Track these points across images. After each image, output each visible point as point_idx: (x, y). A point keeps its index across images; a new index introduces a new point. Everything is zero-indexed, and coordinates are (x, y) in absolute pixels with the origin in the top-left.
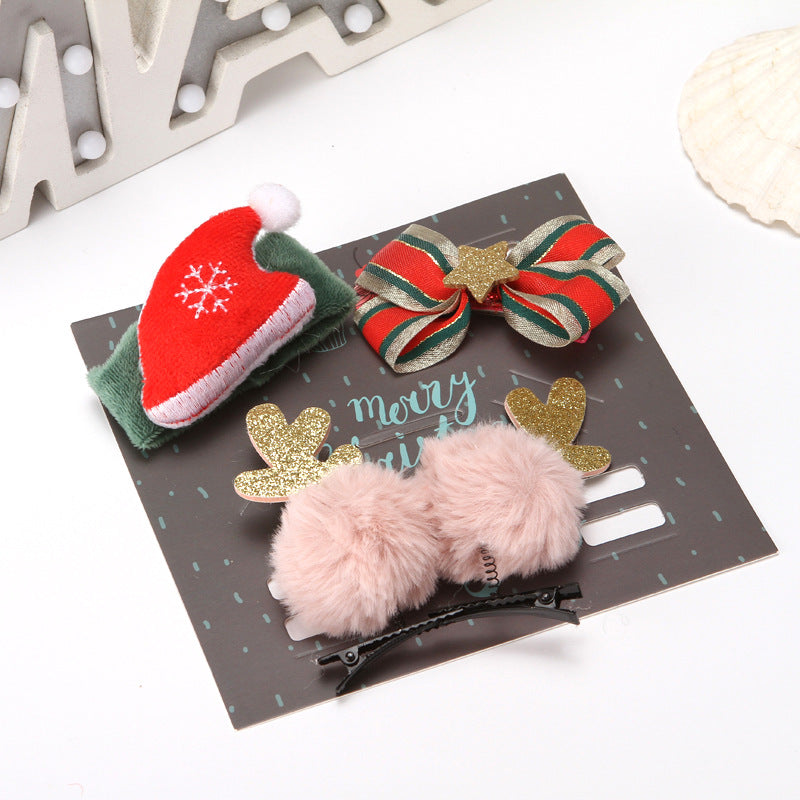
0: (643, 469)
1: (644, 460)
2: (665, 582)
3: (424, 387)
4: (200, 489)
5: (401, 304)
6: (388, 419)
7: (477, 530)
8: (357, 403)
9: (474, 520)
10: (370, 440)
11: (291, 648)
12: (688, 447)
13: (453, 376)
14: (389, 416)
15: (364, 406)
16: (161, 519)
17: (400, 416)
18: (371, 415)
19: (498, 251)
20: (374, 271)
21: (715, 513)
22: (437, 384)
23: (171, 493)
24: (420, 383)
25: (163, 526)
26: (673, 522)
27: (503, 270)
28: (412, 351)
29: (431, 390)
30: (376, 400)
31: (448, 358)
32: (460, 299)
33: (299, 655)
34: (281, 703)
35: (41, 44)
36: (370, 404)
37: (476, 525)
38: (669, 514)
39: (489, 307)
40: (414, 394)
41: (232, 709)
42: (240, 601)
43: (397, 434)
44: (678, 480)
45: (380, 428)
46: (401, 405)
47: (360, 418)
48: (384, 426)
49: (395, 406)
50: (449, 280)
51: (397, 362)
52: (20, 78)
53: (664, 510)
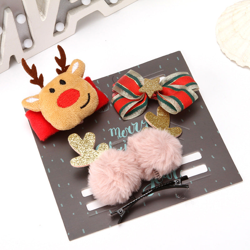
0: (201, 153)
1: (202, 150)
2: (207, 191)
3: (133, 124)
4: (61, 159)
5: (126, 97)
6: (121, 136)
7: (152, 165)
8: (111, 130)
9: (151, 162)
10: (115, 143)
11: (88, 213)
12: (216, 145)
13: (142, 121)
14: (121, 134)
15: (114, 131)
16: (49, 169)
17: (125, 135)
18: (116, 134)
19: (156, 80)
20: (118, 85)
21: (223, 168)
22: (137, 123)
23: (52, 161)
24: (132, 123)
25: (49, 172)
26: (210, 171)
27: (158, 87)
28: (129, 113)
29: (135, 125)
30: (118, 129)
31: (141, 115)
32: (144, 96)
33: (90, 216)
34: (84, 232)
35: (8, 16)
36: (115, 130)
37: (152, 163)
38: (209, 168)
39: (154, 98)
40: (129, 127)
41: (69, 234)
42: (72, 197)
43: (124, 141)
44: (212, 156)
45: (118, 138)
46: (125, 131)
47: (112, 135)
48: (120, 138)
49: (123, 131)
50: (141, 90)
51: (124, 116)
52: (3, 26)
53: (207, 167)
